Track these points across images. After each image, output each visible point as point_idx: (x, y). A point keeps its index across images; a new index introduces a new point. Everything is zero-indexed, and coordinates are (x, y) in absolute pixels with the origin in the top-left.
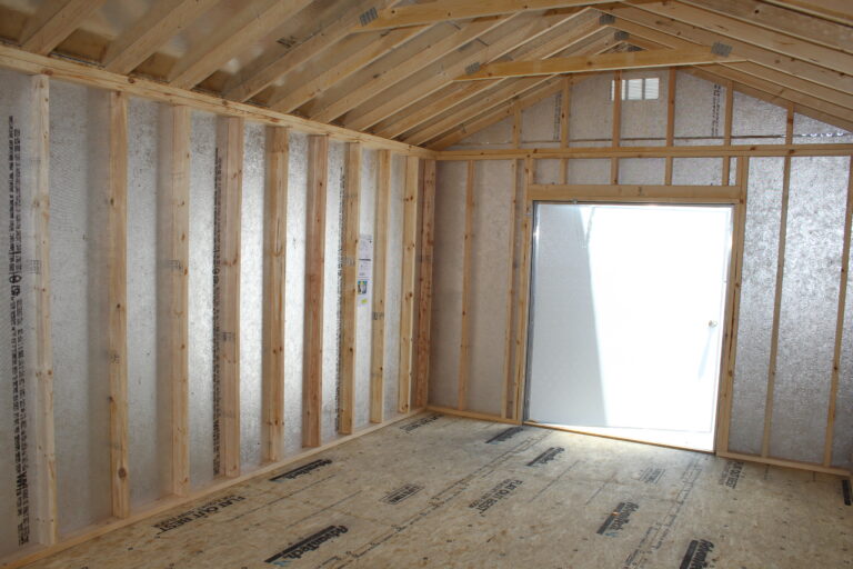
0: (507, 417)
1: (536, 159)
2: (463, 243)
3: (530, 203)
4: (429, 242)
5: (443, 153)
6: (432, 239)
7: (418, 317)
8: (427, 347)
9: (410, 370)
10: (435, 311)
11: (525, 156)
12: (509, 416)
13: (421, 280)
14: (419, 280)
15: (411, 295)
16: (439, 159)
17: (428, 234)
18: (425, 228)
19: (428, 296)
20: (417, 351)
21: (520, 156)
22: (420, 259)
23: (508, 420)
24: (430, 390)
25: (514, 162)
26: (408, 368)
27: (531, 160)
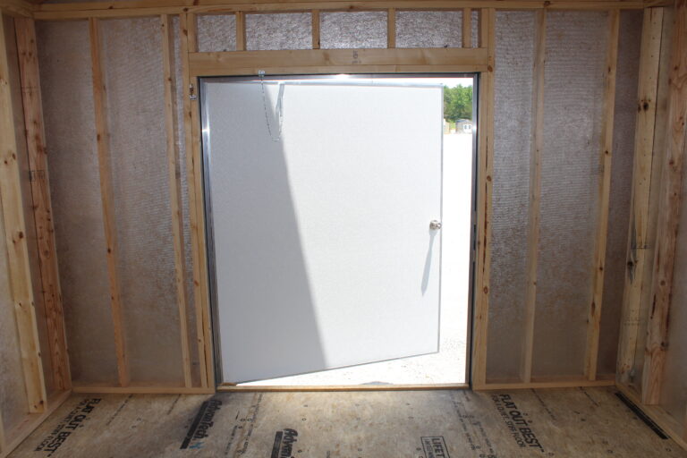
0: (194, 386)
1: (196, 15)
2: (95, 147)
3: (194, 80)
4: (39, 149)
5: (45, 7)
6: (43, 143)
7: (36, 264)
8: (59, 305)
9: (38, 350)
10: (63, 250)
11: (180, 10)
12: (197, 382)
13: (34, 208)
14: (31, 208)
15: (21, 236)
16: (38, 16)
17: (37, 138)
18: (31, 129)
19: (50, 231)
20: (42, 314)
21: (172, 10)
22: (27, 176)
23: (196, 390)
24: (73, 363)
25: (164, 20)
26: (33, 347)
27: (190, 16)
